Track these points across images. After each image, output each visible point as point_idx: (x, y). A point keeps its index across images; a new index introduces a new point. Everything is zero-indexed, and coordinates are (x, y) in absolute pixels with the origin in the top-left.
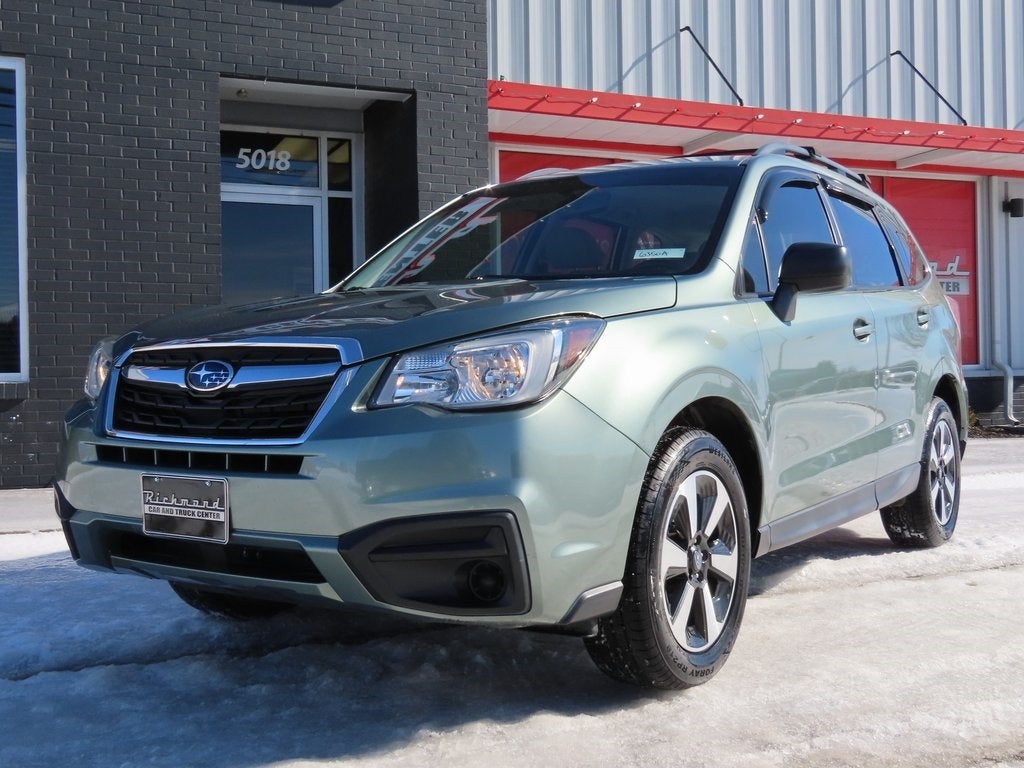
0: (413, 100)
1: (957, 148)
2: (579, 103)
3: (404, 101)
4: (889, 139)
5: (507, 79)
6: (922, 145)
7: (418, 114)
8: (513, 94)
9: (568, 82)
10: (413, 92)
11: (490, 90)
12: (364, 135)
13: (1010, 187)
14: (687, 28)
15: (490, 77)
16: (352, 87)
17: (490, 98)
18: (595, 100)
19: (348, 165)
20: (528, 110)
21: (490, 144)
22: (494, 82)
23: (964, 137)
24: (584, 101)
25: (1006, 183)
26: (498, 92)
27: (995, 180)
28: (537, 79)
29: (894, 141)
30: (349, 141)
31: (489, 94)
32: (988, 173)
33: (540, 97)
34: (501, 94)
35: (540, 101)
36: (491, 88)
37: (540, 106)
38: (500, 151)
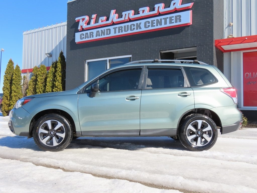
8: (224, 42)
20: (228, 44)
22: (219, 40)
35: (232, 42)
36: (218, 42)
37: (231, 43)
38: (243, 53)
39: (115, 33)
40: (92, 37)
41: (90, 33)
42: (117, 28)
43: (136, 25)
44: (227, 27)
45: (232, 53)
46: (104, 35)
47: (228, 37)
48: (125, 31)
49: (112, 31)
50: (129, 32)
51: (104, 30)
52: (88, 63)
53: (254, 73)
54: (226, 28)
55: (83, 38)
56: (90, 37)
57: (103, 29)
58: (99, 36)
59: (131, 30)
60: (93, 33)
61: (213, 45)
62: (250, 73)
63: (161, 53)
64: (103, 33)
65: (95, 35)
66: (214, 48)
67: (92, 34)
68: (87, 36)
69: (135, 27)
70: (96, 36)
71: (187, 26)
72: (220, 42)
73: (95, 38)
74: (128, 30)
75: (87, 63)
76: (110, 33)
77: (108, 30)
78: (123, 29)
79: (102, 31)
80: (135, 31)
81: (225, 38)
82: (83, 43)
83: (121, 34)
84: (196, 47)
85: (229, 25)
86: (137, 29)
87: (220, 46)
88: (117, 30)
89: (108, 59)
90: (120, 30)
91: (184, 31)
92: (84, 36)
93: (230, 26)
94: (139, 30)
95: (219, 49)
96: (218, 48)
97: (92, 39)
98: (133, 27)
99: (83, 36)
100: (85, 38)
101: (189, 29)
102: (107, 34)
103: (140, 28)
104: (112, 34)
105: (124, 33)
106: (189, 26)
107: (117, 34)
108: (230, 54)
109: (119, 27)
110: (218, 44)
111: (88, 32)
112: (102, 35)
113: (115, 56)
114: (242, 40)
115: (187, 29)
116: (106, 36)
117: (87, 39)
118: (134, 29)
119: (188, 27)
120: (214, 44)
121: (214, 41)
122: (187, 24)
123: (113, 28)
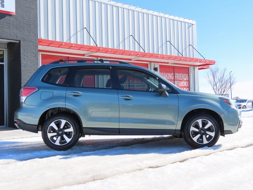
0: (20, 43)
1: (143, 57)
2: (60, 45)
3: (17, 42)
4: (129, 55)
5: (43, 38)
6: (136, 56)
7: (21, 46)
8: (44, 42)
9: (58, 40)
10: (20, 41)
11: (38, 41)
12: (7, 49)
13: (155, 65)
14: (85, 28)
15: (39, 38)
16: (5, 39)
17: (38, 43)
18: (64, 44)
19: (3, 55)
20: (48, 46)
21: (39, 52)
22: (39, 39)
23: (144, 55)
24: (61, 44)
25: (154, 64)
26: (41, 41)
27: (152, 63)
28: (50, 39)
29: (130, 55)
30: (3, 51)
31: (38, 42)
32: (151, 62)
33: (51, 43)
34: (41, 42)
71: (8, 14)
101: (12, 19)
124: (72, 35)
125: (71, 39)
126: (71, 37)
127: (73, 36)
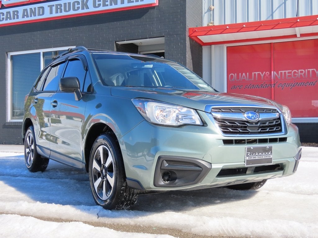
8: (200, 31)
20: (205, 35)
35: (209, 31)
36: (192, 30)
37: (209, 33)
38: (227, 47)
39: (51, 13)
40: (17, 19)
41: (14, 12)
42: (53, 5)
43: (82, 2)
44: (206, 11)
45: (213, 46)
46: (35, 15)
47: (208, 25)
48: (65, 11)
49: (47, 10)
50: (72, 12)
51: (35, 8)
52: (12, 57)
53: (240, 74)
54: (205, 13)
55: (3, 18)
56: (14, 18)
57: (33, 6)
58: (28, 16)
59: (74, 10)
60: (17, 12)
61: (185, 35)
62: (236, 74)
63: (117, 45)
64: (33, 12)
65: (20, 15)
66: (188, 39)
67: (16, 14)
68: (9, 17)
69: (80, 6)
70: (23, 17)
71: (151, 7)
72: (196, 31)
73: (21, 19)
74: (69, 10)
75: (9, 57)
76: (43, 14)
77: (41, 9)
78: (63, 8)
79: (31, 9)
80: (80, 11)
81: (204, 26)
82: (3, 27)
83: (59, 14)
84: (164, 36)
85: (210, 9)
86: (83, 9)
87: (196, 36)
88: (54, 8)
89: (42, 51)
90: (59, 10)
91: (147, 14)
92: (5, 17)
93: (211, 11)
94: (85, 11)
95: (195, 41)
96: (193, 39)
97: (16, 21)
98: (76, 6)
99: (3, 17)
100: (6, 20)
101: (155, 11)
102: (39, 15)
103: (88, 8)
104: (47, 15)
105: (64, 14)
106: (154, 7)
107: (54, 15)
108: (211, 47)
109: (57, 5)
110: (192, 34)
111: (11, 10)
112: (31, 16)
113: (51, 48)
114: (222, 29)
115: (151, 11)
116: (37, 17)
117: (9, 21)
118: (78, 8)
119: (153, 9)
120: (187, 34)
121: (187, 30)
122: (151, 4)
123: (49, 6)
124: (277, 6)
125: (274, 14)
126: (274, 11)
127: (277, 8)
